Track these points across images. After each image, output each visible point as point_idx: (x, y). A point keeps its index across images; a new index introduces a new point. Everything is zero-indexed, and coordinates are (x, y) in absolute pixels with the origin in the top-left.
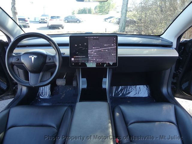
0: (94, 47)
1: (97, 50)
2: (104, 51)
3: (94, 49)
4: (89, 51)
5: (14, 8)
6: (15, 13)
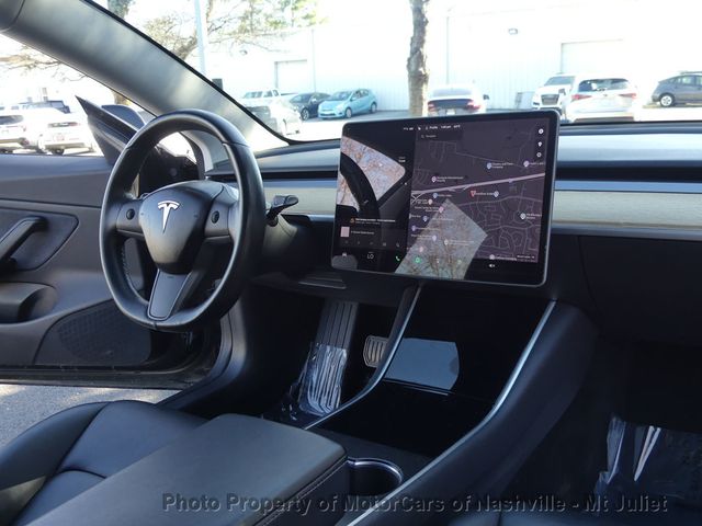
0: (436, 175)
1: (451, 189)
2: (481, 198)
3: (437, 185)
4: (414, 193)
5: (417, 57)
6: (418, 79)
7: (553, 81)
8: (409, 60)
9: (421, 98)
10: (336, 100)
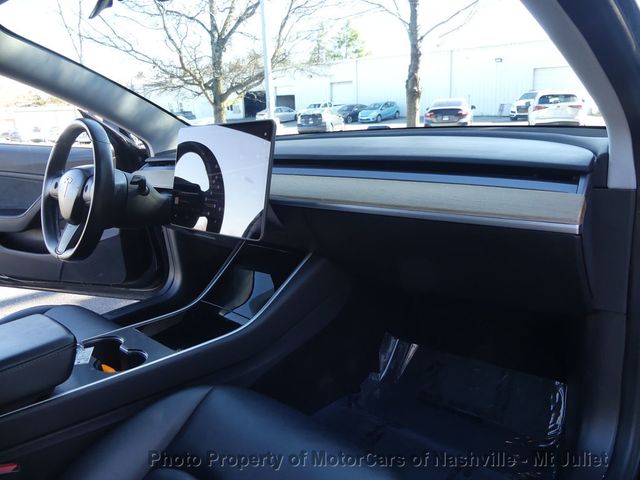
5: (413, 80)
6: (413, 95)
7: (526, 96)
8: (407, 81)
9: (415, 108)
10: (371, 109)
